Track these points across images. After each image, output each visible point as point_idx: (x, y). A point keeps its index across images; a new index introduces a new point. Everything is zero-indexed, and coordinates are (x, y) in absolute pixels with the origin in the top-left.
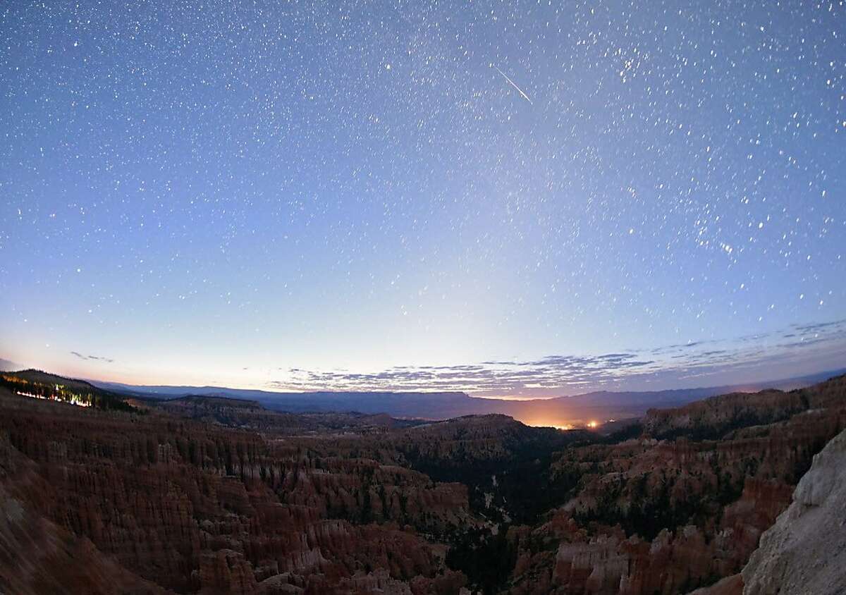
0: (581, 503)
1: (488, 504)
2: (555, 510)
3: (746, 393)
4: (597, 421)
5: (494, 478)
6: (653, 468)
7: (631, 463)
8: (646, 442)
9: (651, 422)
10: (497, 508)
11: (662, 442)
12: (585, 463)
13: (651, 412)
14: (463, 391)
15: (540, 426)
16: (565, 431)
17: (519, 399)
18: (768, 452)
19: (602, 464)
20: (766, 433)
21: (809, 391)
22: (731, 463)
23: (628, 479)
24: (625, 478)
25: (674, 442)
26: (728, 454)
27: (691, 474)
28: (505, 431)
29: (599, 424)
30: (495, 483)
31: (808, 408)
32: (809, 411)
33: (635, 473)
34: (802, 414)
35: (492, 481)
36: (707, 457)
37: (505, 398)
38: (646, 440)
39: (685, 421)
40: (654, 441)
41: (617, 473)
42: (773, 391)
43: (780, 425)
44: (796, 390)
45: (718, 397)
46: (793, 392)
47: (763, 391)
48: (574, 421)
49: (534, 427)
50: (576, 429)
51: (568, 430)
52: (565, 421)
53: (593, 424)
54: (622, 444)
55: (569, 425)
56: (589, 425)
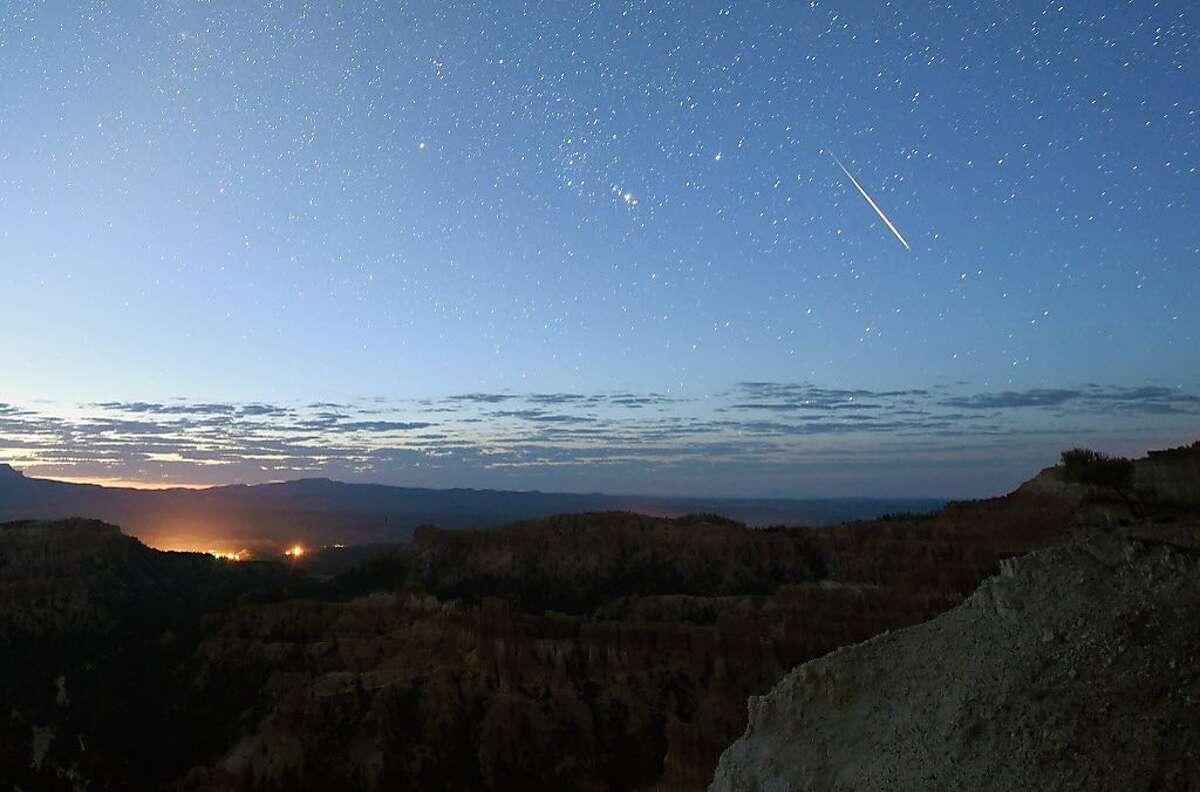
0: (265, 750)
1: (38, 758)
2: (203, 770)
3: (646, 517)
4: (305, 544)
5: (61, 681)
6: (431, 667)
7: (381, 650)
8: (414, 602)
9: (424, 555)
10: (61, 770)
11: (449, 606)
12: (276, 646)
13: (424, 532)
14: (13, 464)
15: (180, 551)
16: (234, 562)
17: (139, 486)
18: (719, 664)
19: (315, 648)
20: (709, 616)
21: (823, 535)
22: (621, 677)
23: (374, 690)
24: (367, 687)
25: (476, 608)
26: (611, 652)
27: (522, 690)
28: (98, 561)
29: (310, 551)
30: (61, 695)
31: (825, 575)
32: (828, 585)
33: (389, 677)
34: (807, 586)
35: (55, 689)
36: (560, 653)
37: (105, 483)
38: (413, 597)
39: (501, 561)
40: (431, 601)
41: (347, 675)
42: (714, 520)
43: (746, 602)
44: (783, 527)
45: (577, 516)
46: (771, 530)
47: (690, 517)
48: (255, 542)
49: (166, 551)
50: (258, 559)
51: (241, 561)
52: (235, 541)
53: (297, 551)
54: (360, 602)
55: (244, 551)
56: (288, 553)
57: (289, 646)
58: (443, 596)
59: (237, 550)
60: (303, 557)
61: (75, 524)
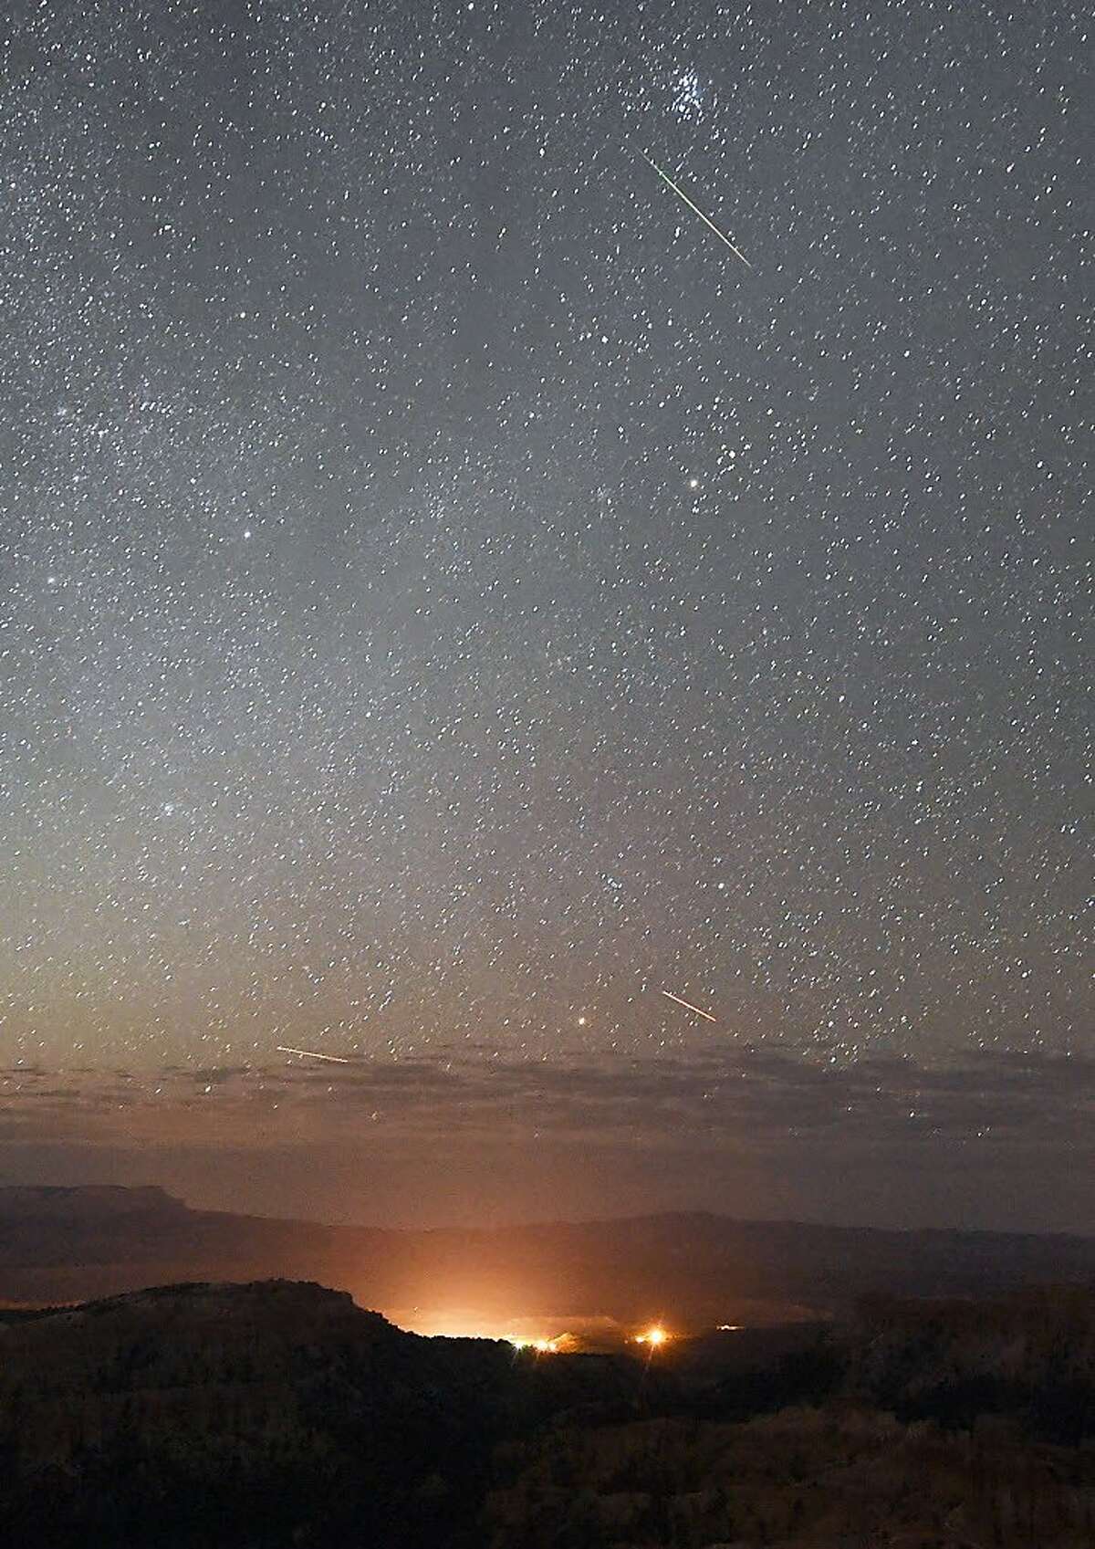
4: (671, 1324)
7: (799, 1507)
8: (857, 1424)
9: (873, 1343)
11: (916, 1431)
12: (619, 1498)
13: (874, 1304)
25: (965, 1436)
29: (680, 1335)
38: (855, 1415)
39: (1006, 1354)
40: (886, 1423)
48: (583, 1322)
49: (431, 1336)
50: (589, 1350)
51: (559, 1353)
52: (550, 1320)
53: (656, 1336)
54: (763, 1424)
55: (565, 1336)
56: (640, 1339)
57: (642, 1499)
58: (908, 1412)
59: (554, 1334)
60: (667, 1348)
61: (275, 1290)
